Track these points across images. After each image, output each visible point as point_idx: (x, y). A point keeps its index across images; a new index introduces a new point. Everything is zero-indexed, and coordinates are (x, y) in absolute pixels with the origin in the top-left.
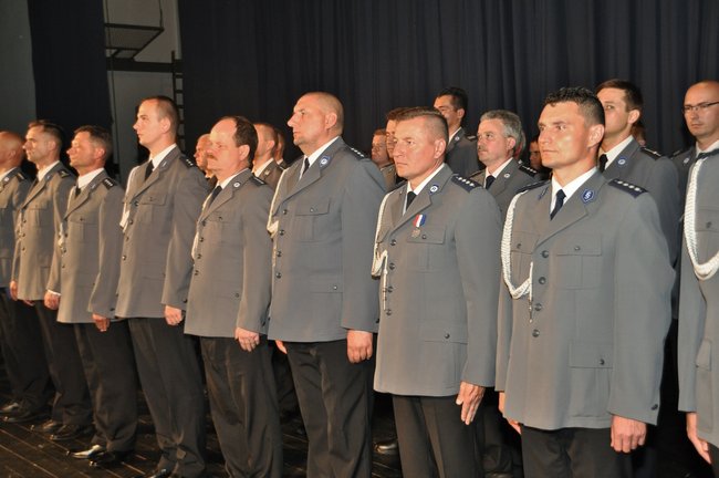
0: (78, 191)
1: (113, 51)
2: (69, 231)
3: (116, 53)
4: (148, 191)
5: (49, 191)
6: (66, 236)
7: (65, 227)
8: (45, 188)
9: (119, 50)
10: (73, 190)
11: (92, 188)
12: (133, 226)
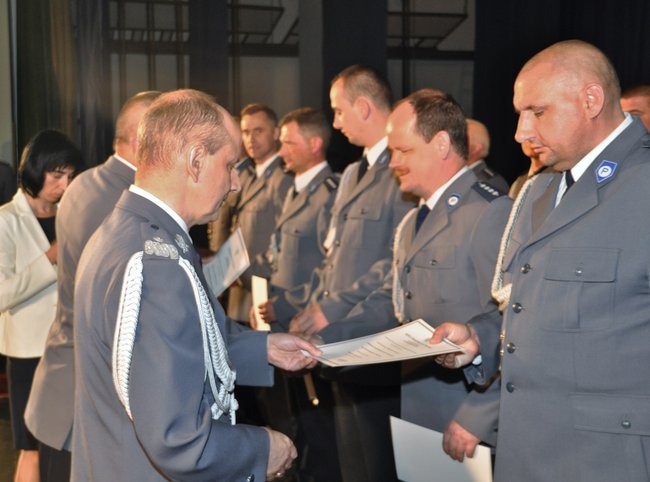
0: (295, 194)
1: (417, 41)
2: (283, 245)
3: (419, 43)
4: (360, 200)
5: (269, 190)
6: (279, 250)
7: (278, 241)
8: (264, 186)
9: (423, 39)
10: (290, 192)
11: (311, 190)
12: (339, 250)
